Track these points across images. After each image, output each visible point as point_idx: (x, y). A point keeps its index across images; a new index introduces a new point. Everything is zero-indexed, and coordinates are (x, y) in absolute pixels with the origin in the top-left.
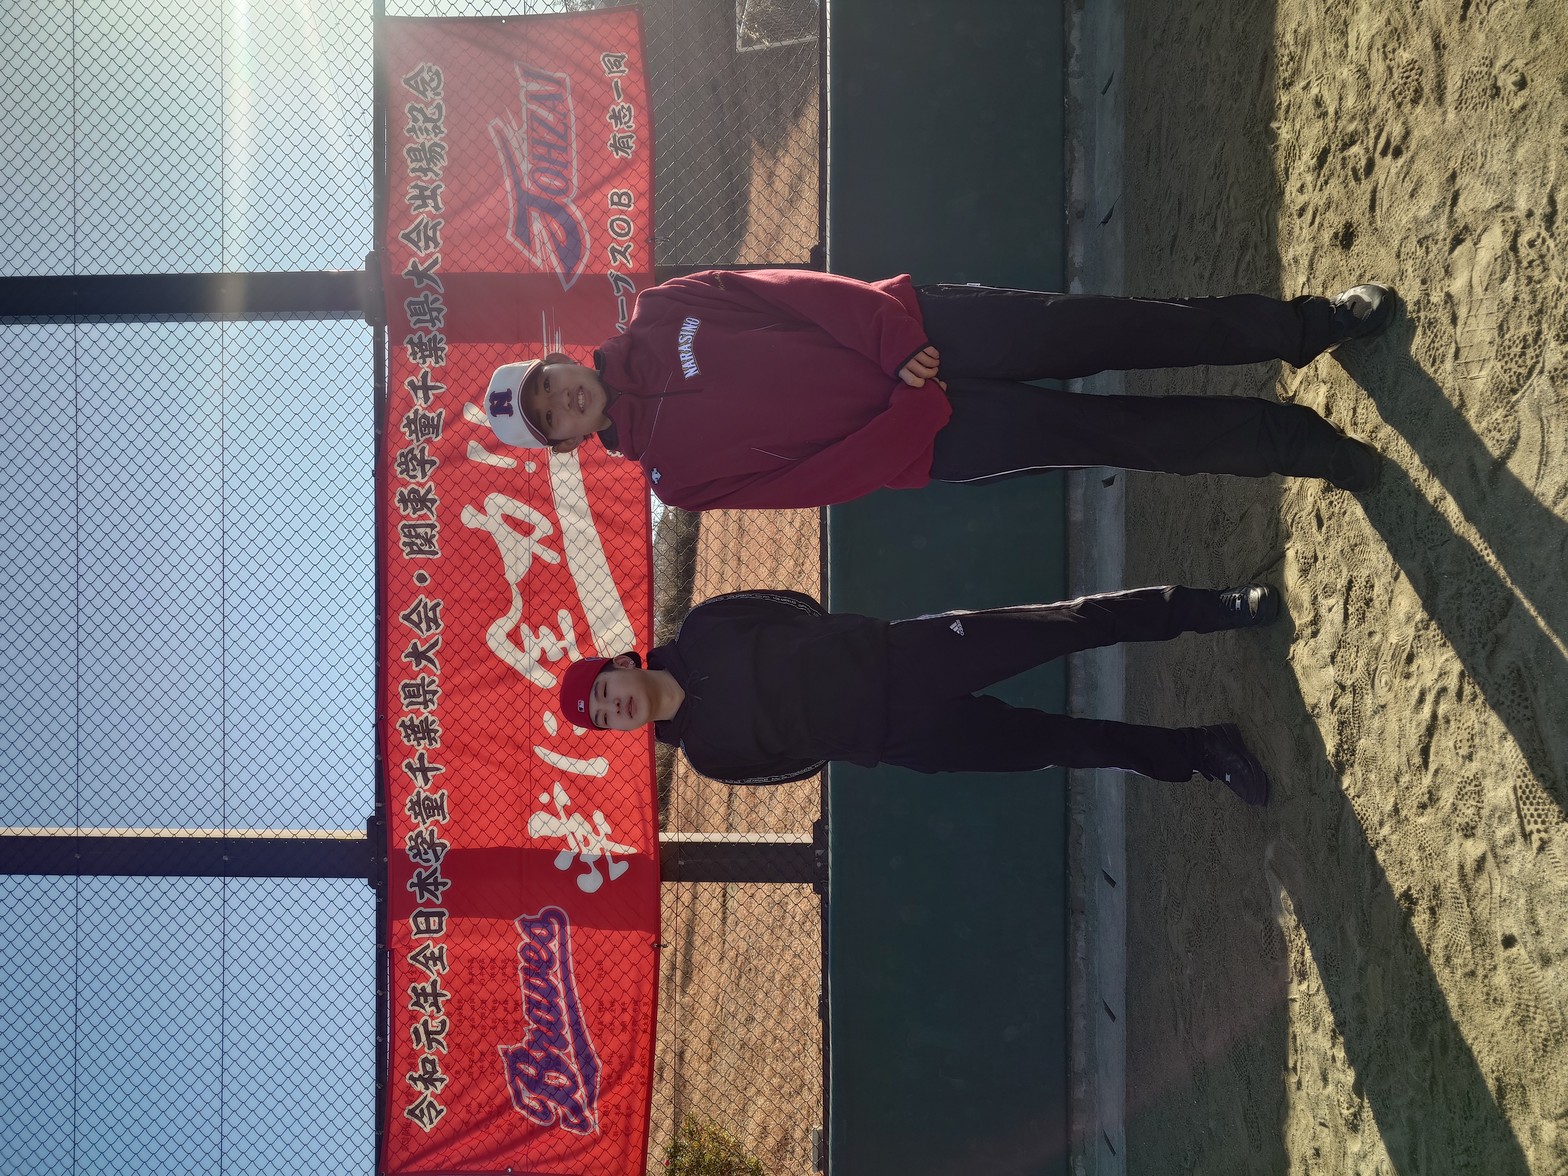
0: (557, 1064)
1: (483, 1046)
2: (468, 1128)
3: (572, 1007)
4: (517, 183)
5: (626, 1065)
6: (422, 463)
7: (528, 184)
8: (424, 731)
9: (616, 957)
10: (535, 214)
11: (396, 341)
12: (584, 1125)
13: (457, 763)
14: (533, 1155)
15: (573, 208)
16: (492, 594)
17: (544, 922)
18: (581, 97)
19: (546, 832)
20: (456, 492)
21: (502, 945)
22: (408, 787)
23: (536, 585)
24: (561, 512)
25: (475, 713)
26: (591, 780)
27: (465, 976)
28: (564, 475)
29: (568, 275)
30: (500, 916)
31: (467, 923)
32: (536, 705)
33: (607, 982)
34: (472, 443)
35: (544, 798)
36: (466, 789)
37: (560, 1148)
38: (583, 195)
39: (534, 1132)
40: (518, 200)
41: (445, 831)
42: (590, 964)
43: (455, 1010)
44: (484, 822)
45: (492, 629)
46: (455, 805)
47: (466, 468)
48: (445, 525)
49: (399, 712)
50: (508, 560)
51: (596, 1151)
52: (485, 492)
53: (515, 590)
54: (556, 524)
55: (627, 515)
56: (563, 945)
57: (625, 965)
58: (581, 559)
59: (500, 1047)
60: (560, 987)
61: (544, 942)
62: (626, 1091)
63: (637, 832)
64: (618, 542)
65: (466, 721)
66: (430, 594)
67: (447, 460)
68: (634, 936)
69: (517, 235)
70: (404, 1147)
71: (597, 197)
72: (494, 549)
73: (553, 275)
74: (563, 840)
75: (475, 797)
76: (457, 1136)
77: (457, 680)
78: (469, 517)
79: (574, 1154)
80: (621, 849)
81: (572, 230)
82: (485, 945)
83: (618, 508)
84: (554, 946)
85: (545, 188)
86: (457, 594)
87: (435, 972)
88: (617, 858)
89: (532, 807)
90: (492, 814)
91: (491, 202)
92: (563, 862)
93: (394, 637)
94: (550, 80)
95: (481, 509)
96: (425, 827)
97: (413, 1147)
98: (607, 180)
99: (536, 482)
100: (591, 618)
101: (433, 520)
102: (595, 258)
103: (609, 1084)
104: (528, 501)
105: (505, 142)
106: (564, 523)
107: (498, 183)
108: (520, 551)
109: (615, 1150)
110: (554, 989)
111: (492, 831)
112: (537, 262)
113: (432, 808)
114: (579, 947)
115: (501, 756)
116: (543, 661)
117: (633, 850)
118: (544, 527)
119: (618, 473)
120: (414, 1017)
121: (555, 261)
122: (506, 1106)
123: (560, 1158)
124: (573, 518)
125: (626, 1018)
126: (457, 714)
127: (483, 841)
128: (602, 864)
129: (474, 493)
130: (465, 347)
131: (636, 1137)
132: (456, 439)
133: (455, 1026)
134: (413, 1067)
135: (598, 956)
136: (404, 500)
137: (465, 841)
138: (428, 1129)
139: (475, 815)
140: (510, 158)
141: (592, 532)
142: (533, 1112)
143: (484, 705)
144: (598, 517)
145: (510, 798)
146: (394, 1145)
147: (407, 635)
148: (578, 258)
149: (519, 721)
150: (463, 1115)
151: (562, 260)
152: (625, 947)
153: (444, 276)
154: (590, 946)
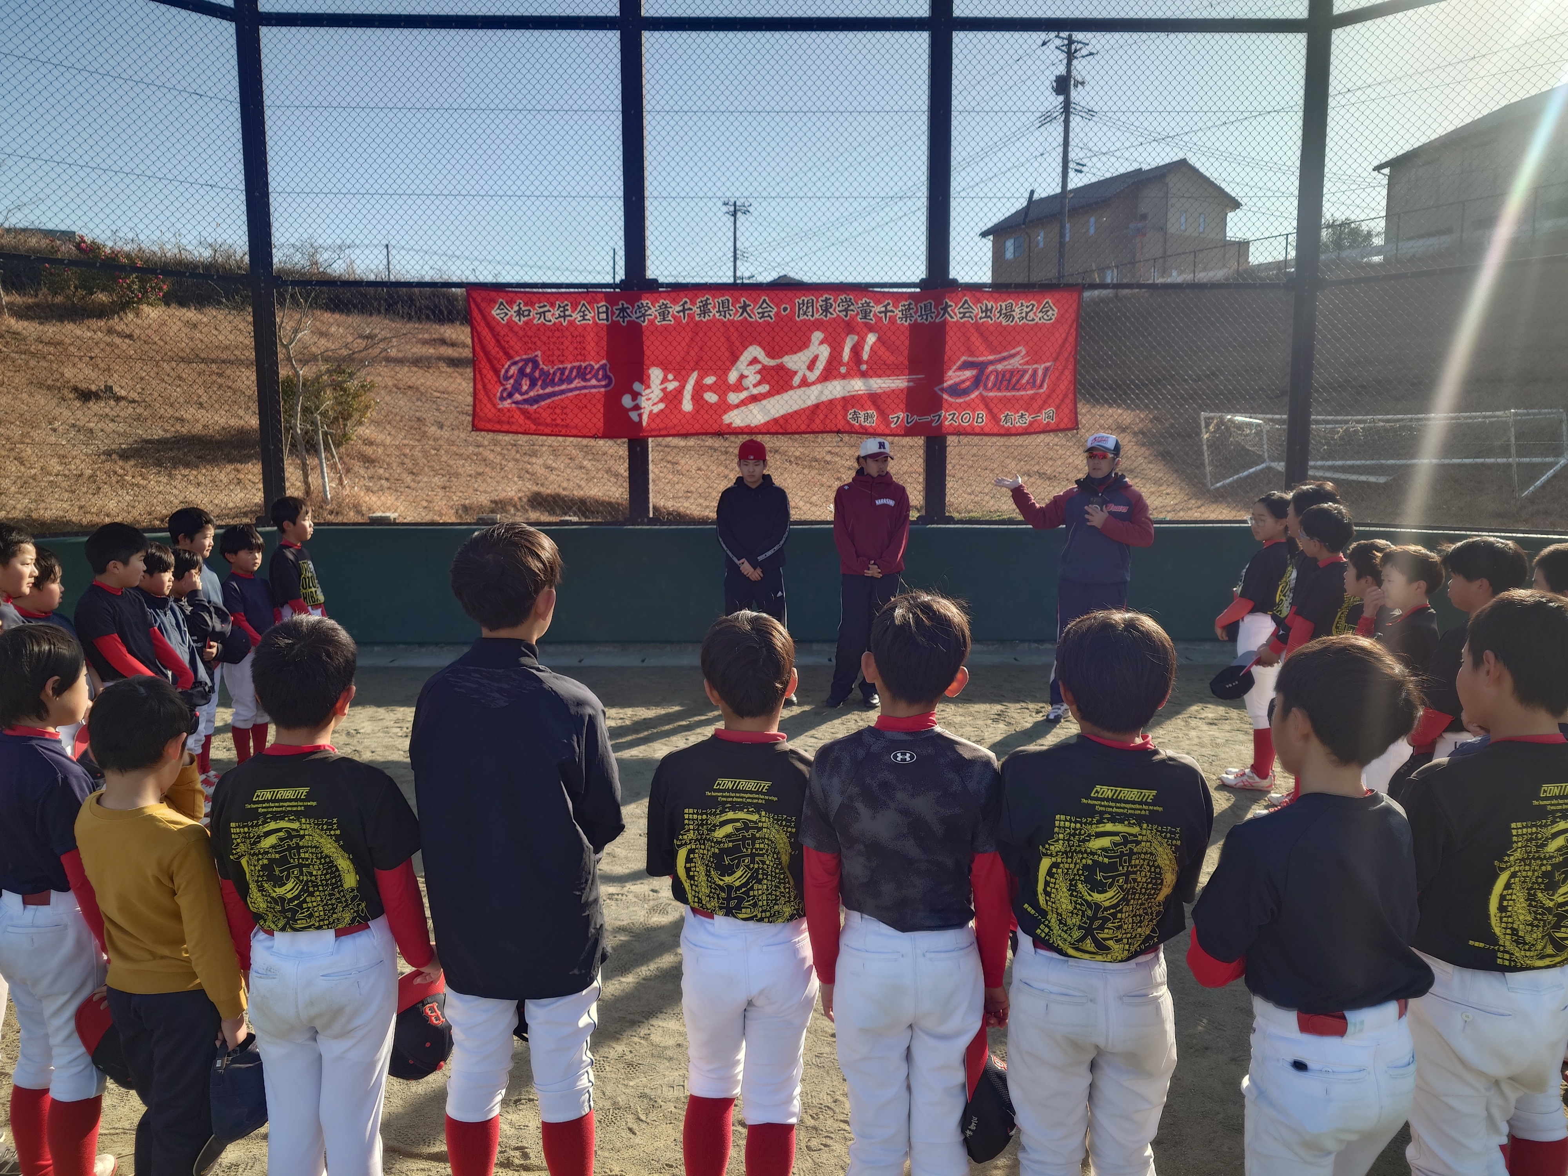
0: (533, 385)
1: (539, 343)
2: (496, 335)
3: (562, 392)
4: (992, 363)
5: (534, 421)
6: (846, 310)
7: (991, 368)
8: (704, 311)
9: (590, 416)
10: (974, 372)
11: (911, 295)
12: (502, 399)
13: (688, 329)
14: (485, 371)
15: (977, 393)
16: (777, 348)
17: (606, 377)
18: (1033, 398)
19: (653, 377)
20: (830, 329)
21: (593, 353)
22: (675, 302)
23: (782, 373)
24: (819, 387)
25: (714, 339)
26: (680, 402)
27: (576, 333)
28: (839, 388)
29: (942, 390)
30: (608, 352)
31: (603, 334)
32: (719, 372)
33: (576, 410)
34: (856, 338)
35: (670, 377)
36: (674, 333)
37: (489, 386)
38: (983, 399)
39: (497, 372)
40: (982, 363)
41: (652, 322)
42: (585, 401)
43: (557, 327)
44: (657, 343)
45: (759, 349)
46: (666, 328)
47: (843, 335)
48: (813, 323)
49: (714, 297)
50: (795, 357)
51: (489, 406)
52: (830, 345)
53: (779, 361)
54: (813, 383)
55: (818, 421)
56: (594, 387)
57: (585, 420)
58: (795, 397)
59: (539, 353)
60: (572, 386)
61: (595, 376)
62: (521, 421)
63: (654, 426)
64: (804, 417)
65: (710, 334)
66: (777, 314)
67: (848, 324)
68: (600, 425)
69: (965, 362)
70: (483, 300)
71: (982, 406)
72: (800, 349)
73: (943, 382)
74: (649, 387)
75: (670, 338)
76: (491, 329)
77: (732, 329)
78: (817, 336)
79: (487, 394)
80: (645, 418)
81: (966, 392)
82: (592, 344)
83: (821, 416)
84: (594, 382)
85: (988, 378)
86: (777, 329)
87: (576, 316)
88: (640, 416)
89: (666, 369)
90: (661, 348)
91: (982, 348)
92: (637, 386)
93: (754, 294)
94: (1043, 382)
95: (821, 343)
96: (653, 311)
97: (483, 305)
98: (990, 411)
99: (835, 373)
100: (764, 402)
101: (816, 316)
102: (951, 404)
103: (524, 412)
104: (825, 369)
105: (1012, 356)
106: (813, 388)
107: (993, 351)
108: (799, 364)
109: (490, 415)
110: (571, 382)
111: (652, 348)
112: (950, 373)
113: (664, 316)
114: (594, 395)
115: (692, 353)
116: (742, 377)
117: (644, 424)
118: (812, 376)
119: (840, 417)
120: (552, 305)
121: (950, 383)
122: (510, 357)
123: (484, 386)
124: (816, 393)
125: (559, 421)
126: (714, 329)
127: (647, 343)
128: (637, 407)
129: (830, 339)
130: (907, 333)
131: (498, 427)
132: (858, 329)
133: (549, 328)
134: (526, 305)
135: (589, 406)
136: (827, 300)
137: (647, 333)
138: (494, 313)
139: (660, 338)
140: (1004, 359)
141: (809, 403)
142: (507, 371)
143: (719, 344)
144: (817, 406)
145: (670, 358)
146: (484, 294)
147: (755, 302)
148: (951, 395)
149: (710, 363)
150: (502, 333)
151: (950, 386)
152: (595, 420)
153: (944, 323)
154: (594, 401)
